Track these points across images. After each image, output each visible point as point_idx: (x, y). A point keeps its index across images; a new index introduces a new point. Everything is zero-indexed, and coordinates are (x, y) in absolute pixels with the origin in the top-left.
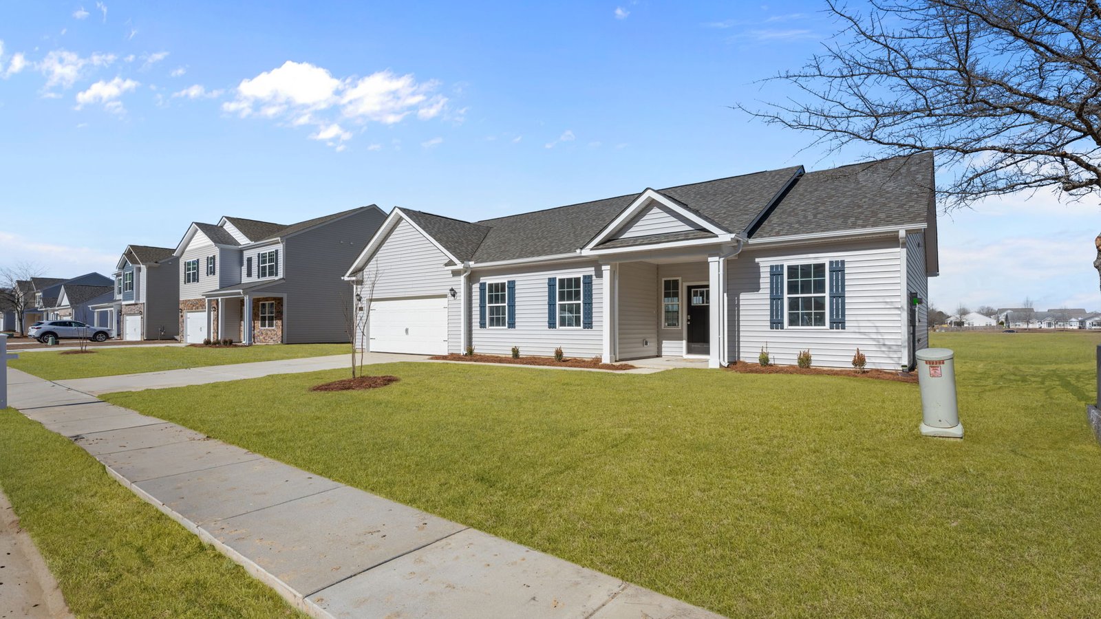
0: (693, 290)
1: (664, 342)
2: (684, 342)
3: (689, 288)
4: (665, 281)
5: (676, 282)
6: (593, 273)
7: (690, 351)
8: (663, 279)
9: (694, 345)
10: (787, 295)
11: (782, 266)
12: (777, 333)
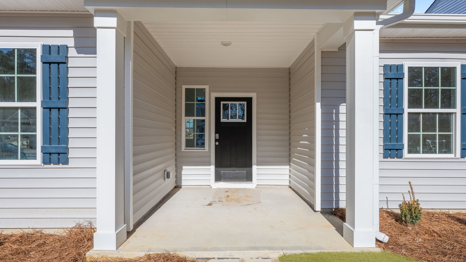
0: (222, 103)
1: (184, 167)
2: (213, 168)
3: (218, 100)
4: (187, 90)
5: (202, 92)
7: (218, 178)
8: (184, 87)
9: (223, 171)
10: (407, 110)
11: (402, 66)
12: (393, 163)
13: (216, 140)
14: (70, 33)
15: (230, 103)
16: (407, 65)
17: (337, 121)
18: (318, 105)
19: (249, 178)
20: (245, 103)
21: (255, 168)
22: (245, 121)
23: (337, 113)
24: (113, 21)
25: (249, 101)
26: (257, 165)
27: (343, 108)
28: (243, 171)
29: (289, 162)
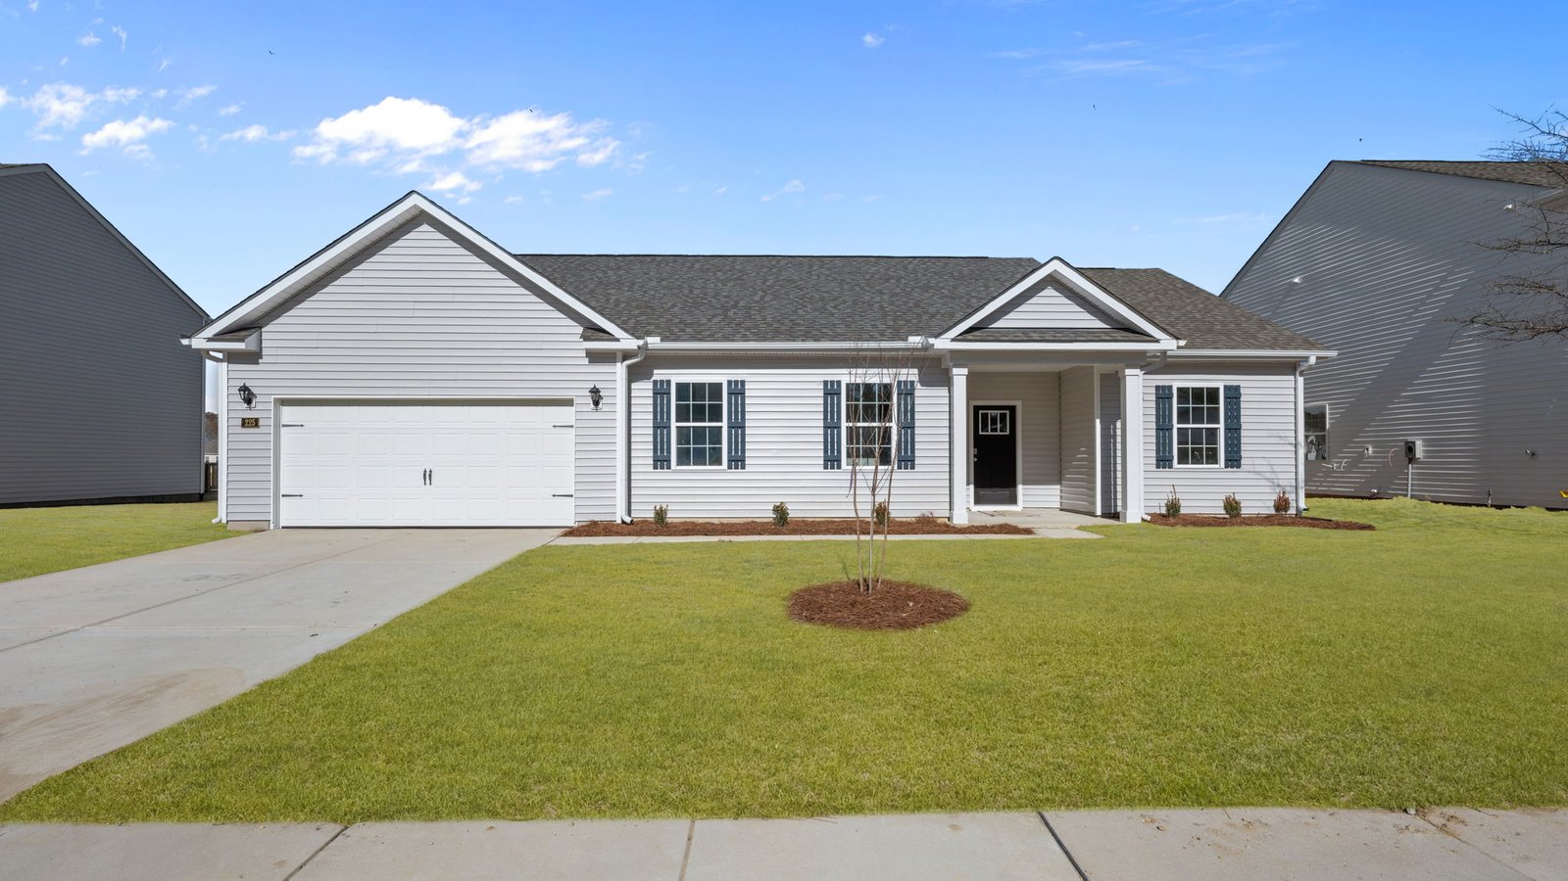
0: (981, 412)
2: (972, 489)
6: (916, 378)
7: (979, 500)
10: (1176, 426)
11: (1170, 387)
12: (1164, 473)
13: (975, 456)
14: (916, 371)
15: (989, 412)
16: (1176, 385)
17: (1115, 435)
18: (1098, 422)
19: (1013, 500)
20: (1008, 412)
21: (1020, 487)
22: (1008, 433)
23: (1115, 429)
24: (965, 371)
25: (1012, 409)
26: (1024, 484)
27: (1119, 424)
28: (1006, 492)
29: (1059, 481)
